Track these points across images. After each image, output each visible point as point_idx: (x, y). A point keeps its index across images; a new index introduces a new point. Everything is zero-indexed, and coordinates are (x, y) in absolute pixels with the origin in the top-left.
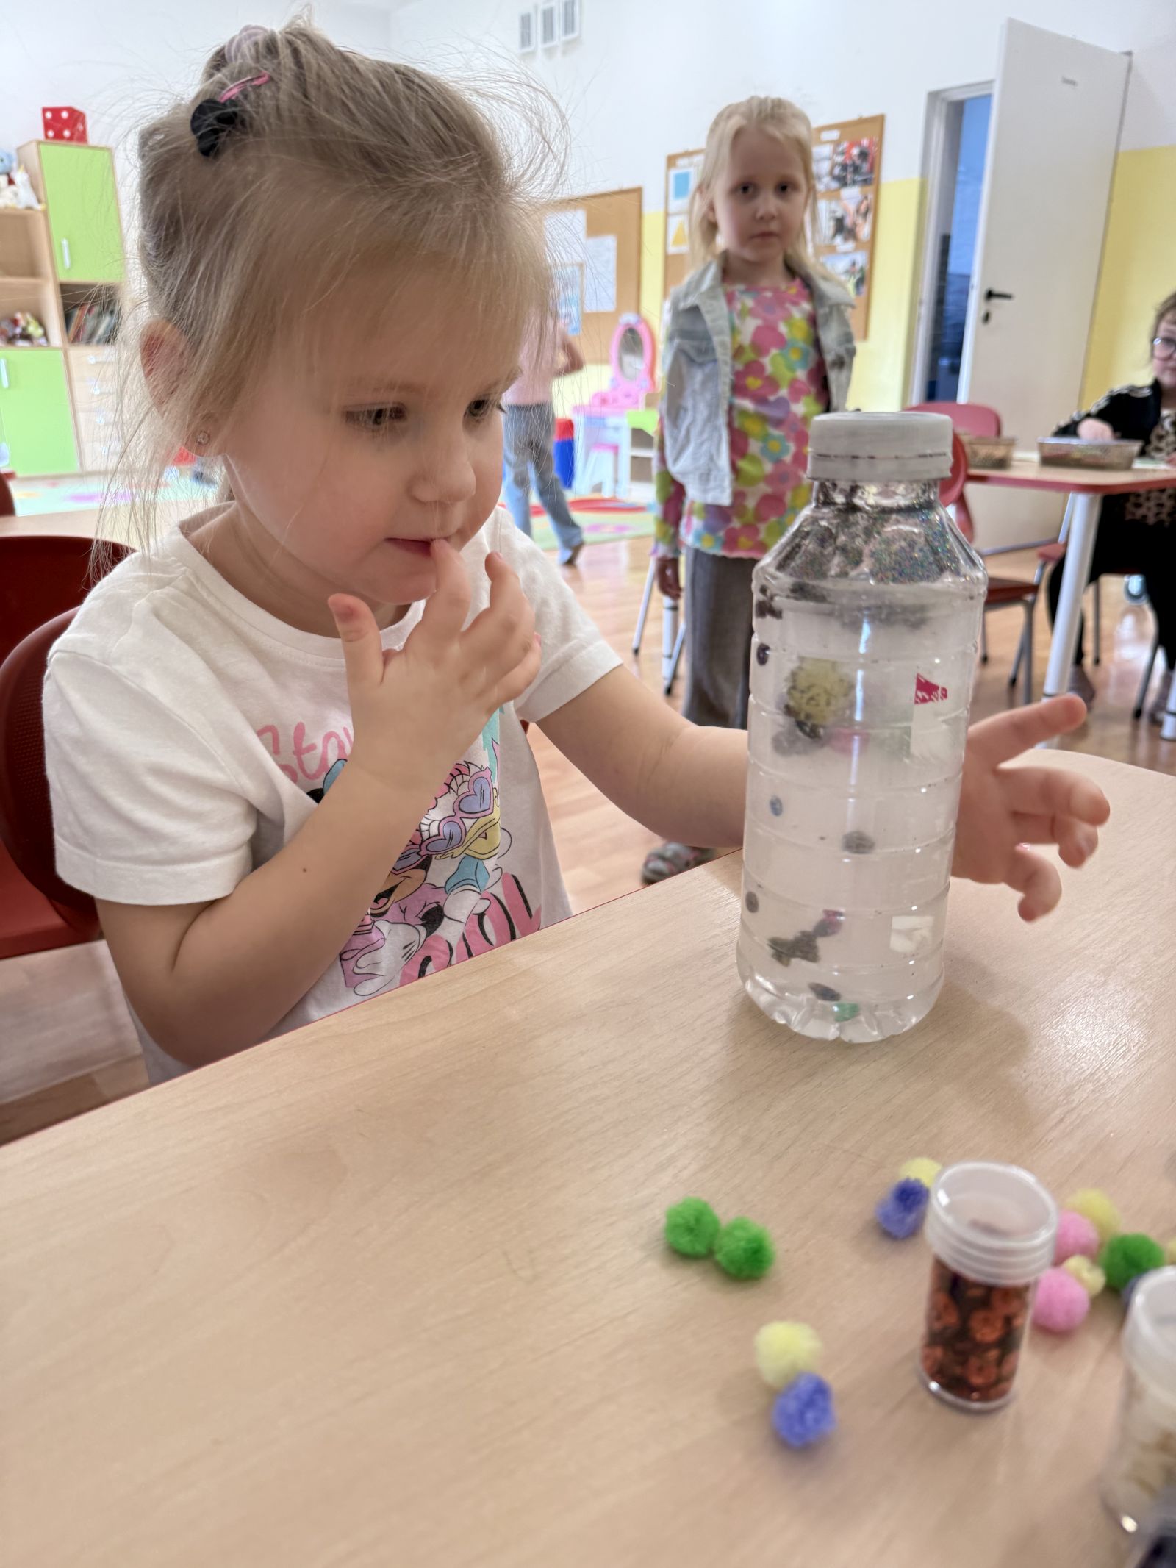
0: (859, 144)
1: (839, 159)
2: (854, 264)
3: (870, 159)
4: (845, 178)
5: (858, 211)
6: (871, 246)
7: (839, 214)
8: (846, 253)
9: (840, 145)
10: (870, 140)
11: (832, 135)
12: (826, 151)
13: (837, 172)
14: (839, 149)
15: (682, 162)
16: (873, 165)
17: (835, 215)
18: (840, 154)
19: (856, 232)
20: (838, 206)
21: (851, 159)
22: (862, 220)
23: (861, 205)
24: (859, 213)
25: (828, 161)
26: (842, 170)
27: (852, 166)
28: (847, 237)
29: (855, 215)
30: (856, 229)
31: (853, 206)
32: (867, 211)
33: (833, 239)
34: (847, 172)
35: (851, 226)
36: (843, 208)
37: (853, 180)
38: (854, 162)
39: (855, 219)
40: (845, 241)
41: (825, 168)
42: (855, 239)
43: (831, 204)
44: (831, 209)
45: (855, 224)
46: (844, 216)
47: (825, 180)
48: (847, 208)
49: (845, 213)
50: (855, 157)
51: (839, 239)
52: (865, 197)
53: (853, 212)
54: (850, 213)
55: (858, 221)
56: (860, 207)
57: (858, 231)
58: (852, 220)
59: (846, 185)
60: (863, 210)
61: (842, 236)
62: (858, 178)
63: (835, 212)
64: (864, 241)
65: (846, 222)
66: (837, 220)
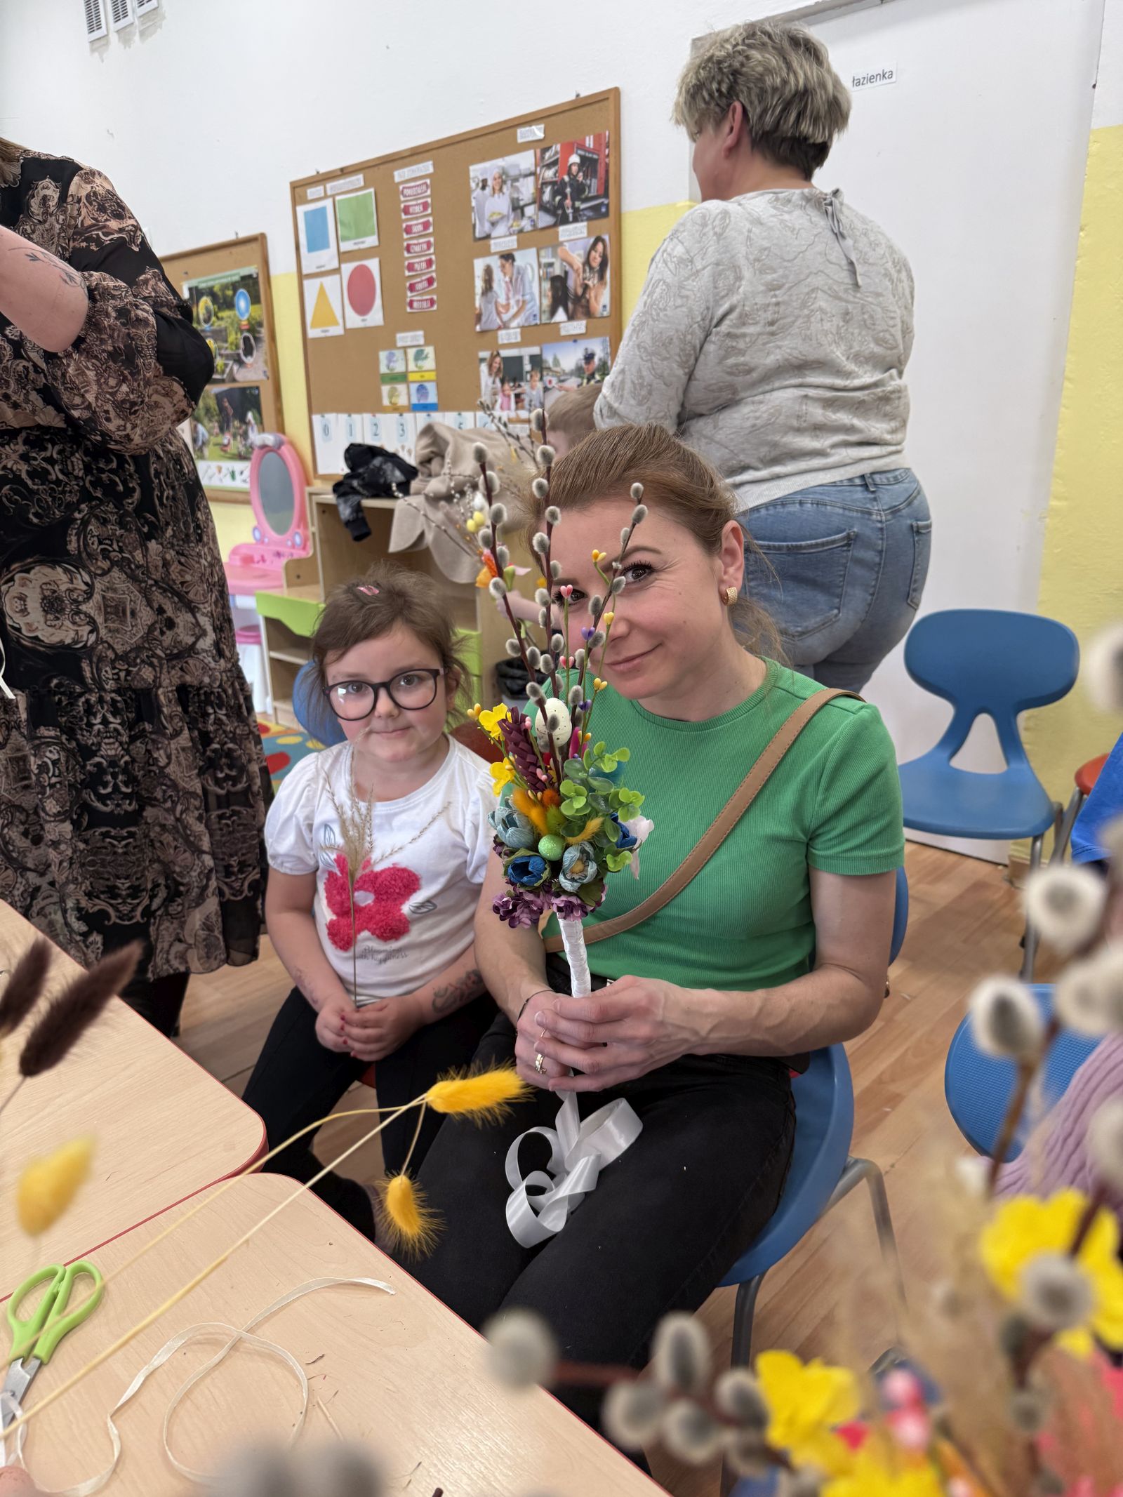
2: (589, 357)
3: (601, 170)
5: (587, 262)
6: (614, 325)
7: (557, 271)
8: (575, 339)
9: (548, 149)
10: (598, 138)
11: (537, 132)
12: (526, 160)
13: (547, 197)
14: (547, 155)
15: (312, 192)
16: (607, 181)
17: (550, 270)
18: (549, 166)
19: (588, 301)
20: (554, 255)
21: (569, 173)
22: (596, 281)
23: (593, 253)
24: (591, 268)
25: (531, 179)
26: (554, 194)
27: (571, 186)
28: (575, 311)
29: (584, 271)
30: (587, 296)
31: (579, 255)
32: (603, 264)
33: (553, 312)
34: (565, 197)
35: (580, 291)
36: (563, 260)
37: (576, 210)
38: (573, 178)
39: (584, 279)
40: (571, 317)
41: (527, 189)
42: (588, 313)
43: (543, 253)
44: (544, 261)
45: (586, 287)
46: (566, 273)
47: (530, 211)
48: (569, 259)
49: (568, 268)
50: (575, 169)
51: (561, 315)
52: (599, 239)
53: (581, 266)
54: (575, 267)
55: (590, 283)
56: (591, 258)
57: (593, 301)
58: (579, 281)
59: (564, 220)
60: (596, 262)
61: (566, 310)
62: (583, 206)
63: (551, 265)
64: (603, 317)
65: (571, 283)
66: (554, 281)
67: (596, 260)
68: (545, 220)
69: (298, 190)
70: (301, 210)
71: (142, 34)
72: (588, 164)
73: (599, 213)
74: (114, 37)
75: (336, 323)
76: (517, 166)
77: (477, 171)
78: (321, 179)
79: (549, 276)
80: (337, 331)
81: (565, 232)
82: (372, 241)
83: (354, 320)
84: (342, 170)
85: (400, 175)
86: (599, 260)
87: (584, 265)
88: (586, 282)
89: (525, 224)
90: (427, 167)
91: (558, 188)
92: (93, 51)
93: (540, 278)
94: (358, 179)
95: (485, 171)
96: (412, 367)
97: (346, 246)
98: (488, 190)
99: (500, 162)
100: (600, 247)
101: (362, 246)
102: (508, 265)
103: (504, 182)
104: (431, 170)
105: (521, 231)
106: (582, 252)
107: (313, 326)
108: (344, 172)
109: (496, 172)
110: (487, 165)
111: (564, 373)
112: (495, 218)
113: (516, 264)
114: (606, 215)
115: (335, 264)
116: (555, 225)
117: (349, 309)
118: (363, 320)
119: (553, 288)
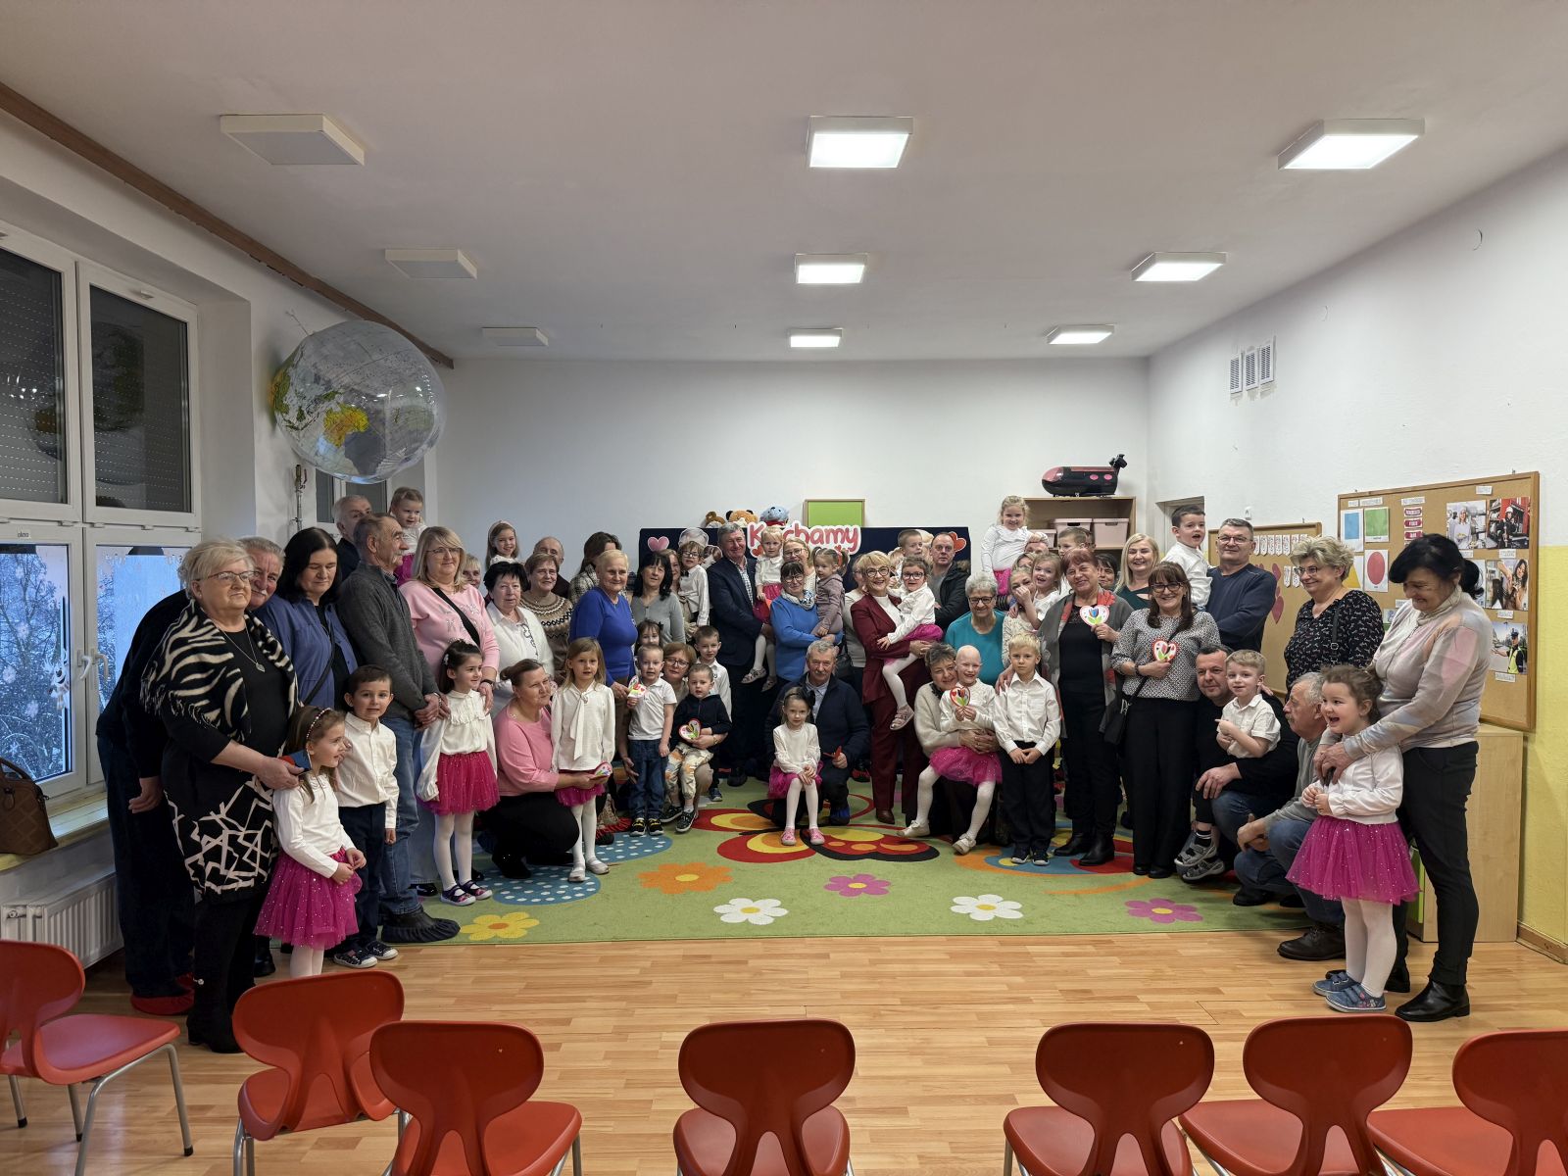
0: (1514, 503)
1: (1494, 516)
2: (1515, 635)
3: (1525, 519)
4: (1501, 536)
5: (1515, 574)
7: (1497, 576)
8: (1506, 622)
9: (1495, 501)
10: (1524, 499)
11: (1487, 490)
12: (1480, 506)
13: (1492, 529)
14: (1494, 504)
15: (1352, 503)
16: (1528, 526)
18: (1495, 511)
19: (1515, 599)
20: (1496, 566)
21: (1506, 518)
22: (1520, 587)
23: (1519, 569)
25: (1484, 517)
26: (1497, 529)
27: (1507, 526)
28: (1507, 604)
29: (1513, 580)
30: (1515, 596)
31: (1510, 569)
32: (1525, 577)
33: (1493, 603)
34: (1503, 532)
35: (1510, 592)
36: (1501, 570)
37: (1510, 541)
38: (1509, 521)
39: (1513, 584)
40: (1504, 607)
41: (1481, 523)
42: (1515, 607)
43: (1488, 564)
44: (1489, 569)
45: (1514, 590)
46: (1502, 579)
47: (1482, 536)
48: (1505, 570)
49: (1504, 576)
50: (1510, 515)
51: (1498, 605)
52: (1522, 561)
53: (1511, 576)
54: (1508, 576)
55: (1517, 588)
56: (1518, 572)
57: (1518, 600)
58: (1510, 586)
59: (1502, 546)
60: (1520, 575)
61: (1501, 602)
62: (1514, 539)
63: (1493, 572)
64: (1524, 611)
65: (1505, 586)
66: (1495, 582)
68: (1491, 543)
69: (1343, 499)
70: (1343, 513)
71: (1262, 393)
72: (1518, 514)
73: (1523, 545)
74: (1245, 393)
76: (1476, 508)
77: (1451, 507)
78: (1358, 496)
79: (1492, 579)
81: (1503, 553)
82: (1384, 538)
84: (1370, 492)
85: (1407, 501)
86: (1523, 574)
87: (1513, 575)
88: (1514, 586)
89: (1479, 543)
90: (1421, 499)
91: (1500, 526)
92: (1232, 399)
94: (1380, 499)
95: (1456, 508)
97: (1369, 539)
98: (1457, 520)
99: (1465, 504)
100: (1523, 566)
101: (1378, 540)
103: (1467, 516)
104: (1424, 502)
105: (1476, 548)
108: (1371, 494)
109: (1462, 509)
110: (1458, 504)
111: (1499, 643)
112: (1461, 537)
114: (1527, 547)
115: (1361, 549)
116: (1496, 548)
117: (1368, 580)
118: (1376, 587)
119: (1495, 586)
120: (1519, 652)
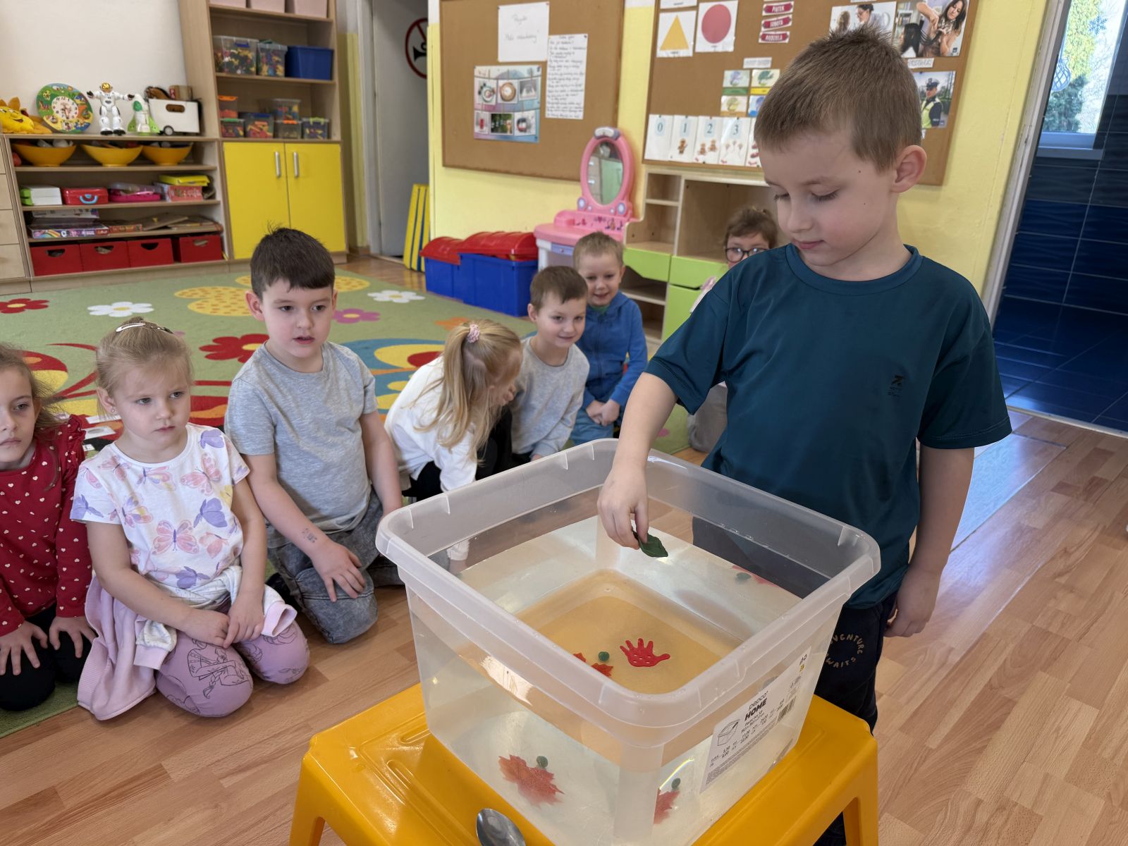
2: (932, 86)
5: (945, 15)
6: (959, 65)
7: (914, 20)
17: (907, 19)
19: (939, 44)
22: (950, 29)
23: (952, 9)
24: (947, 20)
28: (925, 51)
29: (940, 21)
30: (940, 40)
31: (937, 10)
32: (960, 17)
35: (933, 36)
36: (920, 12)
39: (938, 28)
40: (919, 55)
42: (938, 53)
43: (902, 6)
45: (939, 34)
46: (922, 22)
48: (926, 12)
49: (924, 18)
52: (958, 0)
53: (938, 17)
54: (932, 18)
55: (944, 31)
56: (949, 12)
57: (944, 44)
58: (934, 29)
60: (953, 16)
61: (916, 50)
64: (952, 57)
65: (925, 30)
66: (909, 27)
67: (954, 14)
75: (687, 47)
79: (904, 24)
80: (687, 52)
83: (704, 46)
86: (956, 14)
87: (940, 17)
88: (941, 30)
93: (895, 24)
96: (755, 83)
100: (960, 5)
102: (865, 13)
106: (941, 7)
107: (663, 48)
113: (873, 12)
117: (700, 36)
118: (715, 47)
119: (906, 32)
120: (936, 105)
